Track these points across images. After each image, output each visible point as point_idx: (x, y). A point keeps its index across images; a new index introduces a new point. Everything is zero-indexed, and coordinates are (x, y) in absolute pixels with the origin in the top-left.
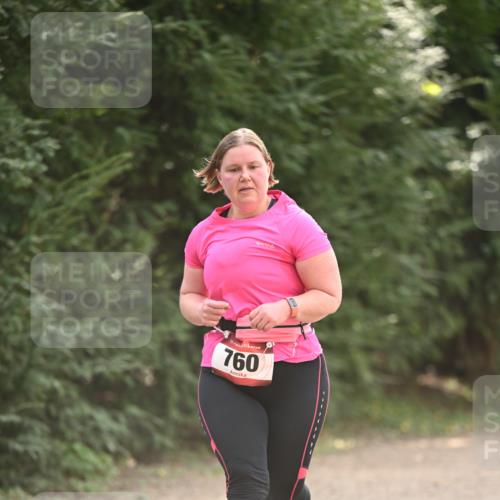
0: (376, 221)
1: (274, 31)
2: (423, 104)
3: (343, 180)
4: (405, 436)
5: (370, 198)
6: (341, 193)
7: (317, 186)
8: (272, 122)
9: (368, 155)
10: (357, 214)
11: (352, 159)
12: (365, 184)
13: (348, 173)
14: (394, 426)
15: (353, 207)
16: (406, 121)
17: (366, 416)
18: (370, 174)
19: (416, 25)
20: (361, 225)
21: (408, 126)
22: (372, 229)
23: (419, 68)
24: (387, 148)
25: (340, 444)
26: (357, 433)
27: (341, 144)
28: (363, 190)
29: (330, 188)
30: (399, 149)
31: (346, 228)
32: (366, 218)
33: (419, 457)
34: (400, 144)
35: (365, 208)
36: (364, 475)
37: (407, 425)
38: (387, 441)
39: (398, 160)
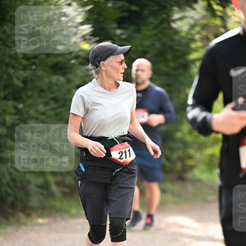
0: (58, 111)
1: (8, 17)
2: (81, 53)
3: (42, 91)
4: (72, 217)
5: (55, 99)
6: (41, 97)
7: (29, 93)
8: (7, 60)
9: (54, 78)
10: (49, 107)
11: (46, 80)
12: (53, 93)
13: (44, 87)
14: (67, 212)
15: (46, 104)
16: (73, 61)
17: (53, 207)
18: (55, 88)
19: (78, 15)
20: (51, 113)
21: (73, 64)
22: (57, 115)
23: (79, 36)
24: (63, 75)
25: (40, 221)
26: (49, 215)
27: (40, 73)
28: (51, 96)
29: (36, 95)
30: (69, 76)
31: (43, 114)
32: (53, 109)
33: (79, 227)
34: (70, 73)
35: (53, 105)
36: (52, 236)
37: (73, 211)
38: (63, 219)
39: (69, 81)
